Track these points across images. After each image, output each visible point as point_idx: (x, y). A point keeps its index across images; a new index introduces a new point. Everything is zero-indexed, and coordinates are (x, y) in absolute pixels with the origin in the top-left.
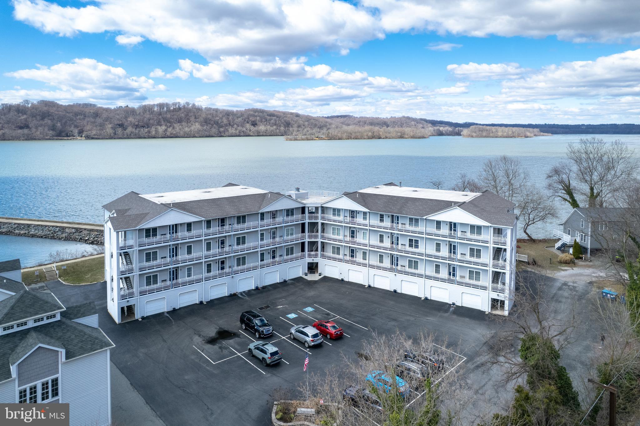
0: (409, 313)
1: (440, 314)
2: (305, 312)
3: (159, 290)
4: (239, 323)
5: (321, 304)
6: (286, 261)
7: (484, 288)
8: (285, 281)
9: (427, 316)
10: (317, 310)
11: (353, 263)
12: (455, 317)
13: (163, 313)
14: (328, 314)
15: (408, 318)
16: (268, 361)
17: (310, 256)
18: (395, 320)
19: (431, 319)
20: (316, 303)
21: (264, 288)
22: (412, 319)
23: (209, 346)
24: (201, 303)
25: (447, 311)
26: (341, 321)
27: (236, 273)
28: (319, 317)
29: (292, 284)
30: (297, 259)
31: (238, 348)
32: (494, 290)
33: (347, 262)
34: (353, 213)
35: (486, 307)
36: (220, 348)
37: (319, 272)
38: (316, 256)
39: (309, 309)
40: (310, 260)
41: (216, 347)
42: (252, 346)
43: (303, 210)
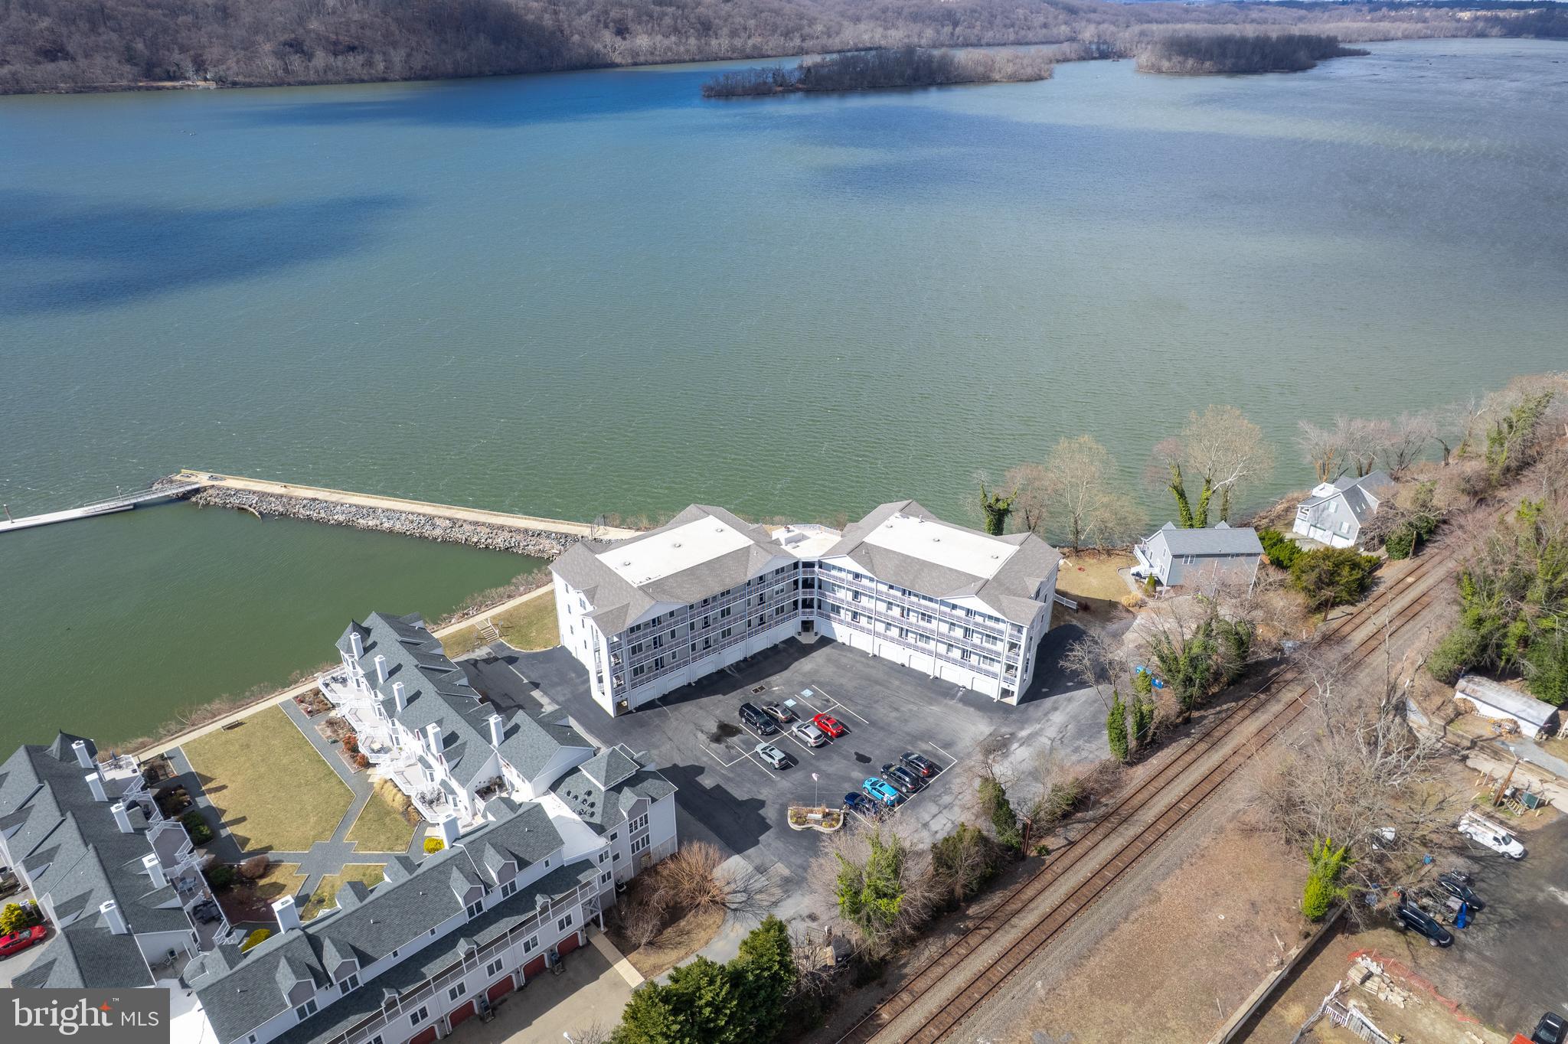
0: (912, 700)
1: (945, 701)
2: (803, 697)
3: (648, 680)
4: (737, 713)
5: (820, 685)
6: (777, 623)
7: (995, 676)
8: (776, 646)
9: (931, 704)
10: (816, 694)
11: (856, 628)
12: (960, 705)
13: (653, 700)
14: (828, 701)
15: (911, 706)
16: (777, 766)
17: (803, 613)
18: (897, 710)
19: (935, 708)
20: (813, 682)
21: (753, 657)
22: (915, 708)
23: (714, 745)
24: (690, 684)
25: (953, 697)
26: (841, 710)
27: (723, 647)
28: (818, 704)
29: (785, 650)
30: (789, 618)
31: (744, 747)
32: (1006, 680)
33: (849, 625)
34: (857, 576)
35: (994, 694)
36: (727, 747)
37: (815, 630)
38: (812, 612)
39: (807, 693)
40: (805, 618)
41: (722, 746)
42: (758, 749)
43: (796, 565)
